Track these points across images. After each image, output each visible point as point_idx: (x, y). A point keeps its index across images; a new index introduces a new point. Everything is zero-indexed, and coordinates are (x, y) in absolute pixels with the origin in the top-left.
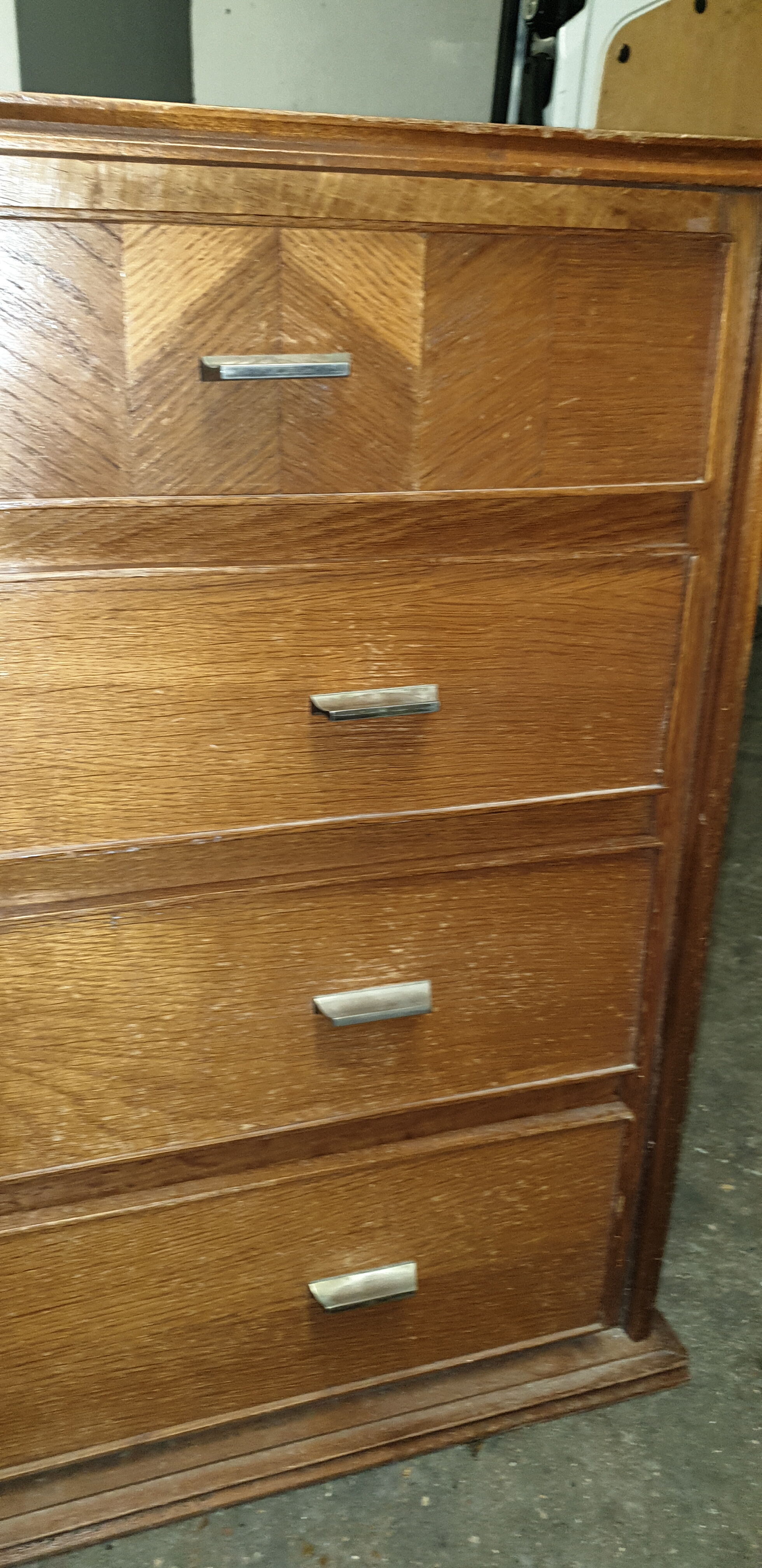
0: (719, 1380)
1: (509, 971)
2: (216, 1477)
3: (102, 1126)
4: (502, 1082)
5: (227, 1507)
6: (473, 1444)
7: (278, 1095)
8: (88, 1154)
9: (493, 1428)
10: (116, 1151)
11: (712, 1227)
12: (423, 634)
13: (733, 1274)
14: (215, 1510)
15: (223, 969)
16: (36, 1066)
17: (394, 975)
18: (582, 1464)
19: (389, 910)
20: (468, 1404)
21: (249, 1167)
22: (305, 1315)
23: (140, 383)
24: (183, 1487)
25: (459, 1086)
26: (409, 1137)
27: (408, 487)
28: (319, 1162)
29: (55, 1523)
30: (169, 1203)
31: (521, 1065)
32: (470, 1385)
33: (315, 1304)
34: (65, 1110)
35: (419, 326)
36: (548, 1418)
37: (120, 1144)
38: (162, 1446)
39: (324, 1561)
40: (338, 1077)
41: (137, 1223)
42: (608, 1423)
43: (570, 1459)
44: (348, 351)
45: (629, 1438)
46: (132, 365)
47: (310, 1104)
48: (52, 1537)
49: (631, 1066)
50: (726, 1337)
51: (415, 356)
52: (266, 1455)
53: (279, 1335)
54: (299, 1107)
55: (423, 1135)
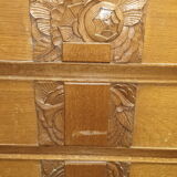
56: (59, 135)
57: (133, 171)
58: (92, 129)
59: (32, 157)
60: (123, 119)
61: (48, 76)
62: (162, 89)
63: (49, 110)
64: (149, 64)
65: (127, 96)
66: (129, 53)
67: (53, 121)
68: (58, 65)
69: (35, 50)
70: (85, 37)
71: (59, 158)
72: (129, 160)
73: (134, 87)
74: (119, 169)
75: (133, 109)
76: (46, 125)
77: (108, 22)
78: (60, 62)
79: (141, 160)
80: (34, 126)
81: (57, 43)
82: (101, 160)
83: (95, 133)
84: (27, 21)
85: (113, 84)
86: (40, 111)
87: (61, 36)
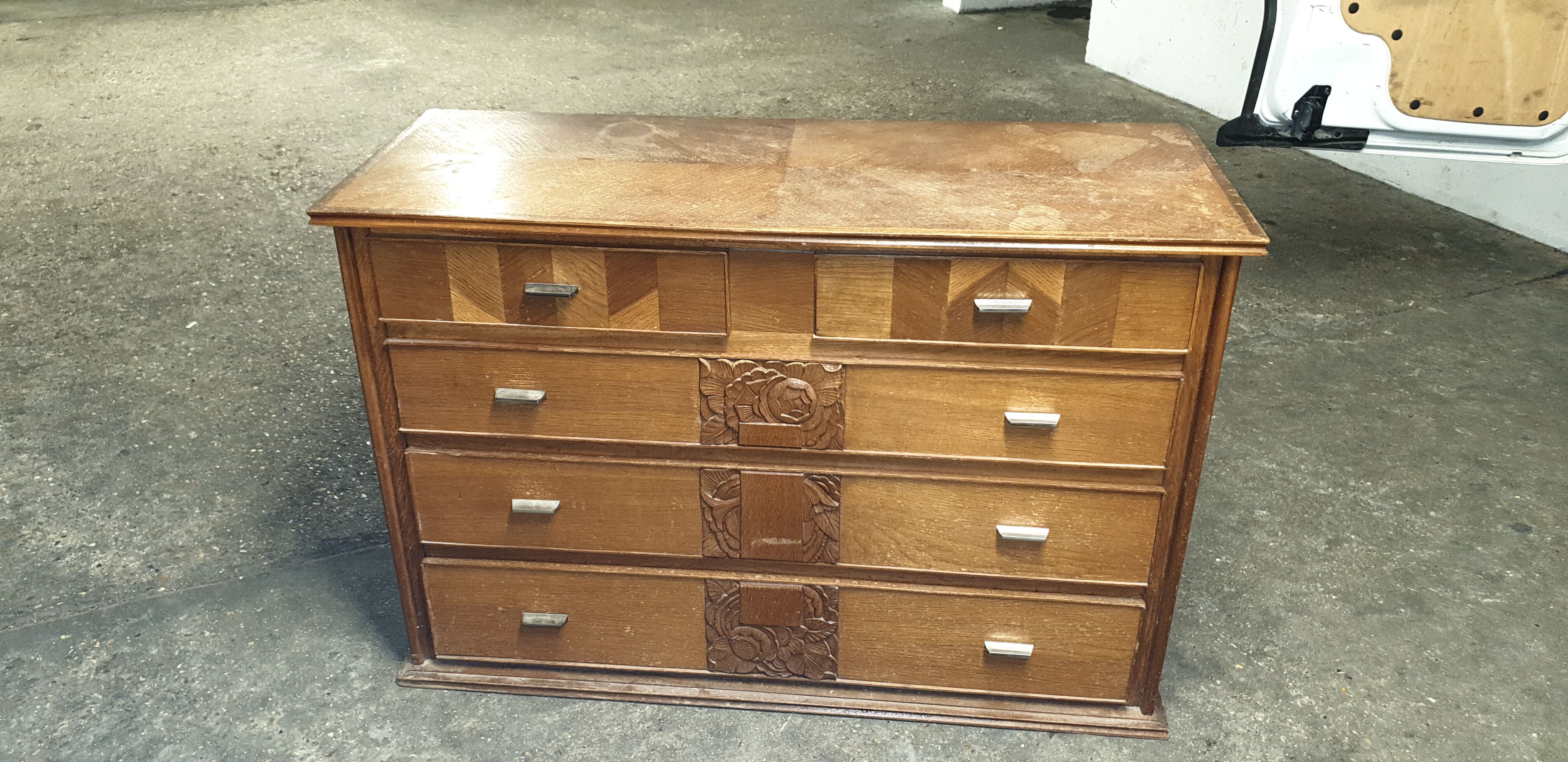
0: (1184, 743)
1: (1088, 532)
2: (934, 709)
3: (906, 556)
4: (1080, 577)
5: (938, 723)
6: (1052, 733)
7: (978, 561)
8: (899, 565)
9: (1062, 728)
10: (910, 567)
11: (1218, 682)
12: (1056, 396)
13: (1217, 705)
14: (932, 722)
15: (959, 507)
16: (885, 528)
17: (1033, 523)
18: (1099, 754)
19: (1032, 497)
20: (1053, 716)
21: (964, 586)
22: (982, 654)
23: (952, 306)
24: (920, 709)
25: (1059, 574)
26: (1036, 591)
27: (1053, 344)
28: (993, 591)
29: (869, 706)
30: (928, 591)
31: (1090, 572)
32: (1057, 709)
33: (986, 651)
34: (893, 546)
35: (1061, 291)
36: (1090, 733)
37: (912, 564)
38: (915, 692)
39: (973, 751)
40: (1005, 559)
41: (916, 597)
42: (1119, 743)
43: (1094, 750)
44: (1031, 298)
45: (1125, 751)
46: (950, 299)
47: (991, 567)
48: (867, 710)
49: (1146, 584)
50: (1196, 728)
51: (1059, 301)
52: (957, 708)
53: (969, 660)
54: (987, 567)
55: (1043, 592)
56: (732, 543)
57: (845, 600)
58: (779, 537)
59: (693, 574)
60: (825, 522)
61: (718, 461)
62: (874, 484)
63: (719, 507)
64: (853, 452)
65: (829, 492)
66: (827, 437)
67: (724, 523)
68: (733, 450)
69: (703, 431)
70: (768, 417)
71: (733, 576)
72: (835, 583)
73: (838, 480)
74: (822, 596)
75: (838, 509)
76: (713, 527)
77: (798, 402)
78: (735, 445)
79: (855, 584)
80: (696, 528)
81: (733, 424)
82: (797, 582)
83: (784, 541)
84: (696, 398)
85: (808, 475)
86: (706, 507)
87: (738, 415)
